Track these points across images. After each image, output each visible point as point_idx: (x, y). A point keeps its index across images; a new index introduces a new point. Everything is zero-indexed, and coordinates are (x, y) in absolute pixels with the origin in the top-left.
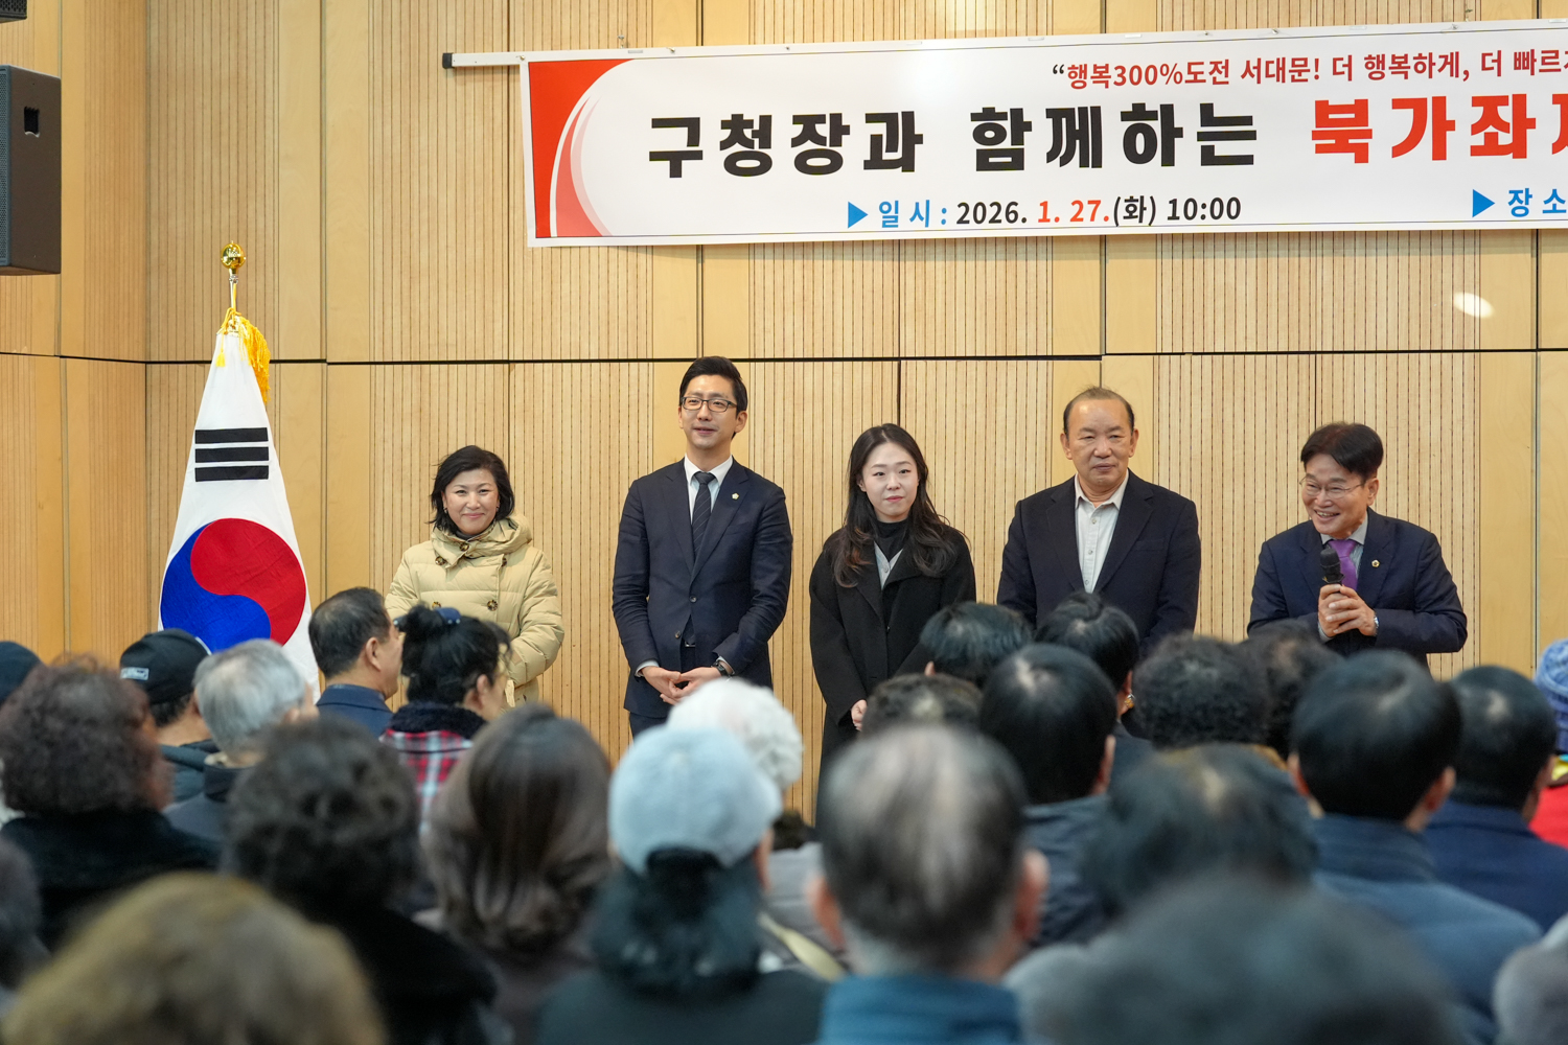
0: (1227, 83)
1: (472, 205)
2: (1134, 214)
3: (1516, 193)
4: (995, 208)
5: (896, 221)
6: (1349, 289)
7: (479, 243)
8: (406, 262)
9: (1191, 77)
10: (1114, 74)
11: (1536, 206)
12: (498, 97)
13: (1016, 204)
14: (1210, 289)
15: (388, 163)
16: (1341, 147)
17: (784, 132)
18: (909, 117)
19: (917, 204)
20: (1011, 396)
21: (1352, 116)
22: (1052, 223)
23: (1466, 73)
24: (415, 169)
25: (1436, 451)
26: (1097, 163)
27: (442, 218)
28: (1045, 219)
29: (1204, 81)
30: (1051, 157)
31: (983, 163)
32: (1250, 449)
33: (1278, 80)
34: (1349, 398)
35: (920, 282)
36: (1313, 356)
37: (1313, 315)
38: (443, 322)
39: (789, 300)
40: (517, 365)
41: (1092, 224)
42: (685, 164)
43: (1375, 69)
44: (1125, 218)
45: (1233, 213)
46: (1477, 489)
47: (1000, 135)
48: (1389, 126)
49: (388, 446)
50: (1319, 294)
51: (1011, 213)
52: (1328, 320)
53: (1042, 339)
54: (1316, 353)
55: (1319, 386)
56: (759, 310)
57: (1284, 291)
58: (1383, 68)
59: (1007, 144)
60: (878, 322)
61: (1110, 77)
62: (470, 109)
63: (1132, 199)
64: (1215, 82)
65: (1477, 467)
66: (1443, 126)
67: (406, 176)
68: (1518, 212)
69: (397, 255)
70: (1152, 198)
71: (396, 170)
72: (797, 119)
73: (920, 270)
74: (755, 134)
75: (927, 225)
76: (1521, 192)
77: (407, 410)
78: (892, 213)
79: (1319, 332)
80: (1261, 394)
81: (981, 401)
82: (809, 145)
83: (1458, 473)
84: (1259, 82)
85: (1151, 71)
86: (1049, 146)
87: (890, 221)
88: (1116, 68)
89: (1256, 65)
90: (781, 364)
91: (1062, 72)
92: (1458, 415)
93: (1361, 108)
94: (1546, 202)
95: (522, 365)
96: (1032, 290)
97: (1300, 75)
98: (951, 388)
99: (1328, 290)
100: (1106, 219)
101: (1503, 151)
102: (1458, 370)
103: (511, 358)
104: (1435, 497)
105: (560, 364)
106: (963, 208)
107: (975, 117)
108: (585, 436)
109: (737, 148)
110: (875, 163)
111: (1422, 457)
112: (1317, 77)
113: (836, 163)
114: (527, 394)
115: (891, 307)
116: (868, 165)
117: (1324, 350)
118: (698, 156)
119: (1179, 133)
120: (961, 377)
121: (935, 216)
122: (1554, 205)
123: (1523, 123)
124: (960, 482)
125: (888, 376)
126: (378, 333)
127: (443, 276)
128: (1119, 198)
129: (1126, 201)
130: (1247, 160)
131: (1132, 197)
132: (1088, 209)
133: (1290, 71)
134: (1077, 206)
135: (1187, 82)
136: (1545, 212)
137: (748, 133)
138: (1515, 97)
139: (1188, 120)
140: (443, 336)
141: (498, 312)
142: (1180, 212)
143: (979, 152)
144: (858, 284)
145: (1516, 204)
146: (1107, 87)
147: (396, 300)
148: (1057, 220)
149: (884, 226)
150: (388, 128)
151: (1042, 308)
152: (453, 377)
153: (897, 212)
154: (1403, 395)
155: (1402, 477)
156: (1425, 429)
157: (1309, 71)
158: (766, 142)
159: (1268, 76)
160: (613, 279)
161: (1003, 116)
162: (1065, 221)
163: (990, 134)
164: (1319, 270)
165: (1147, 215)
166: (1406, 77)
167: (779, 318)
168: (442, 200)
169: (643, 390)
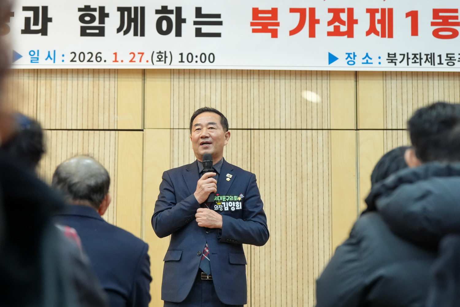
2: (161, 60)
3: (349, 54)
4: (90, 55)
5: (38, 60)
11: (359, 60)
13: (100, 53)
14: (198, 98)
16: (265, 29)
18: (45, 9)
19: (49, 52)
21: (270, 15)
22: (120, 62)
25: (310, 177)
26: (143, 34)
28: (116, 61)
30: (119, 30)
31: (84, 32)
35: (48, 91)
36: (249, 131)
37: (249, 111)
41: (140, 63)
44: (157, 61)
45: (212, 60)
46: (330, 196)
47: (93, 19)
50: (252, 101)
51: (98, 58)
52: (256, 114)
53: (112, 121)
54: (251, 129)
55: (252, 145)
57: (235, 99)
59: (96, 23)
63: (160, 52)
65: (330, 185)
66: (314, 22)
68: (350, 63)
70: (170, 52)
73: (48, 86)
75: (54, 62)
76: (351, 54)
78: (36, 56)
79: (252, 119)
83: (321, 188)
86: (118, 25)
87: (35, 60)
92: (320, 160)
93: (275, 12)
94: (363, 59)
99: (256, 99)
100: (147, 61)
101: (343, 34)
102: (320, 138)
104: (310, 200)
106: (73, 55)
107: (80, 10)
110: (27, 30)
111: (303, 180)
116: (23, 32)
117: (255, 128)
119: (184, 21)
120: (70, 139)
121: (59, 58)
122: (367, 61)
123: (352, 21)
128: (154, 52)
129: (157, 53)
130: (218, 35)
132: (138, 57)
134: (132, 55)
136: (363, 63)
138: (349, 9)
142: (185, 59)
143: (82, 27)
145: (349, 59)
148: (122, 61)
149: (31, 62)
153: (38, 55)
154: (294, 150)
155: (294, 190)
156: (305, 167)
161: (95, 10)
162: (127, 62)
163: (87, 19)
164: (252, 90)
165: (168, 60)
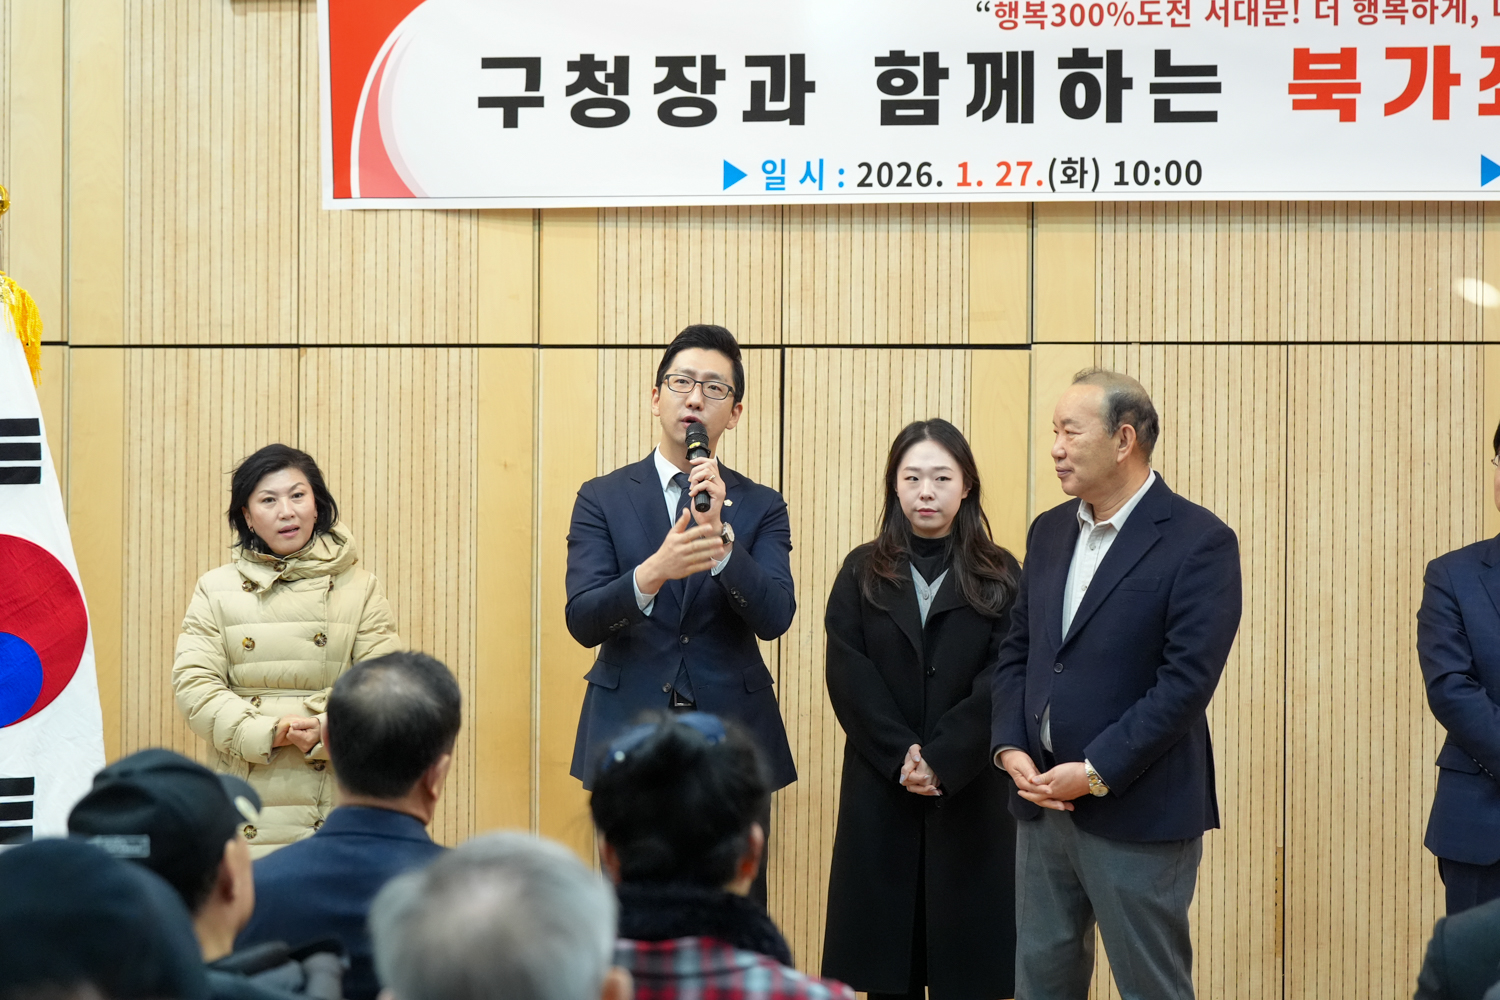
0: (1188, 25)
1: (253, 159)
2: (1073, 179)
4: (904, 169)
5: (783, 183)
6: (1327, 270)
7: (262, 204)
8: (169, 225)
9: (1145, 18)
10: (1051, 14)
12: (286, 30)
13: (929, 165)
14: (1160, 267)
15: (148, 107)
16: (1324, 102)
17: (644, 76)
18: (798, 61)
19: (808, 164)
20: (920, 392)
21: (1337, 66)
22: (974, 187)
23: (1475, 18)
24: (182, 115)
25: (1431, 459)
26: (1028, 118)
27: (216, 175)
28: (965, 183)
29: (1161, 23)
30: (972, 109)
31: (889, 115)
32: (1209, 455)
33: (1249, 23)
34: (1327, 396)
35: (808, 256)
36: (1284, 347)
37: (1284, 299)
38: (216, 297)
39: (647, 275)
40: (310, 350)
41: (1023, 189)
42: (523, 112)
43: (1366, 12)
44: (1062, 182)
45: (1193, 178)
46: (1480, 504)
47: (910, 83)
48: (1381, 78)
49: (147, 445)
50: (1292, 275)
51: (924, 176)
52: (1302, 306)
53: (956, 325)
54: (1287, 343)
55: (1291, 382)
56: (610, 286)
57: (1249, 270)
58: (1376, 11)
59: (918, 94)
60: (756, 301)
61: (1046, 16)
62: (251, 44)
63: (1070, 161)
64: (1173, 24)
65: (1480, 478)
66: (1446, 80)
67: (170, 123)
69: (158, 217)
70: (1094, 160)
71: (158, 117)
72: (661, 62)
73: (807, 242)
74: (609, 78)
75: (821, 188)
77: (170, 402)
78: (778, 173)
79: (1291, 320)
80: (1222, 391)
81: (884, 397)
82: (676, 92)
83: (1458, 483)
84: (1226, 25)
85: (1096, 11)
86: (970, 97)
87: (775, 183)
88: (1054, 6)
89: (1223, 5)
90: (637, 351)
91: (987, 9)
92: (1458, 417)
93: (1348, 57)
95: (315, 349)
96: (944, 267)
97: (1276, 18)
98: (847, 382)
99: (1302, 270)
100: (1040, 183)
102: (1457, 365)
103: (301, 342)
105: (362, 349)
106: (865, 169)
107: (879, 61)
108: (394, 435)
109: (587, 94)
110: (756, 113)
111: (1414, 465)
112: (1296, 21)
113: (709, 113)
114: (321, 385)
115: (772, 284)
116: (748, 117)
117: (1297, 340)
118: (538, 102)
119: (1128, 83)
120: (859, 368)
121: (831, 178)
124: (857, 493)
125: (768, 367)
126: (135, 310)
127: (216, 244)
128: (1054, 160)
129: (1063, 163)
130: (1210, 117)
131: (1070, 159)
132: (1017, 173)
133: (1264, 13)
134: (1004, 169)
135: (1139, 23)
137: (600, 76)
139: (1139, 69)
140: (216, 315)
141: (285, 284)
142: (1129, 176)
143: (884, 103)
144: (732, 257)
146: (1042, 27)
147: (158, 271)
148: (980, 184)
149: (768, 188)
150: (148, 65)
151: (956, 288)
152: (228, 364)
153: (783, 172)
154: (1392, 393)
155: (1391, 490)
156: (1418, 433)
157: (1286, 13)
158: (622, 88)
159: (1237, 17)
160: (428, 249)
161: (914, 61)
162: (990, 184)
163: (897, 82)
164: (1292, 246)
165: (1089, 179)
166: (1403, 22)
167: (634, 297)
168: (216, 152)
169: (466, 382)
